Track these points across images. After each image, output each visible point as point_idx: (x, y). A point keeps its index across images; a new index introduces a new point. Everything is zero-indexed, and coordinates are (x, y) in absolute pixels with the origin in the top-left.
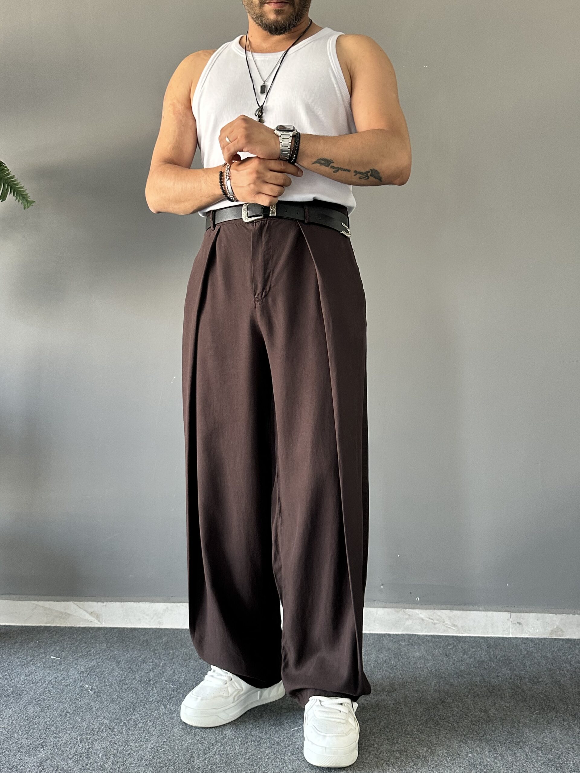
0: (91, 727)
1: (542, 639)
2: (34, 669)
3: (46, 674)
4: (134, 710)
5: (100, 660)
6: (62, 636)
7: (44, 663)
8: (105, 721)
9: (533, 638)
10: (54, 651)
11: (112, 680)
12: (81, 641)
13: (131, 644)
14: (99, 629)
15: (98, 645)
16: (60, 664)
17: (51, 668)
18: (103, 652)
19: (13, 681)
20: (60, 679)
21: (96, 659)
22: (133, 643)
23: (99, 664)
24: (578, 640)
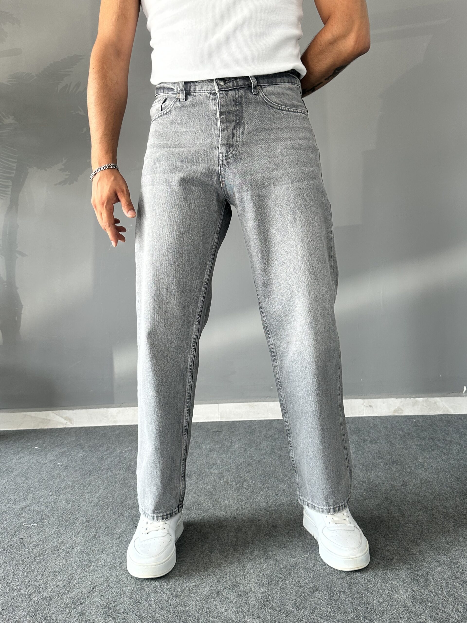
0: (59, 487)
1: (387, 416)
2: (22, 455)
3: (31, 458)
4: (90, 475)
5: (70, 447)
6: (44, 434)
7: (30, 452)
9: (380, 416)
10: (37, 444)
11: (77, 458)
12: (57, 437)
14: (71, 428)
15: (69, 438)
16: (42, 451)
17: (34, 454)
18: (72, 442)
20: (40, 460)
21: (67, 447)
22: (94, 436)
24: (413, 416)
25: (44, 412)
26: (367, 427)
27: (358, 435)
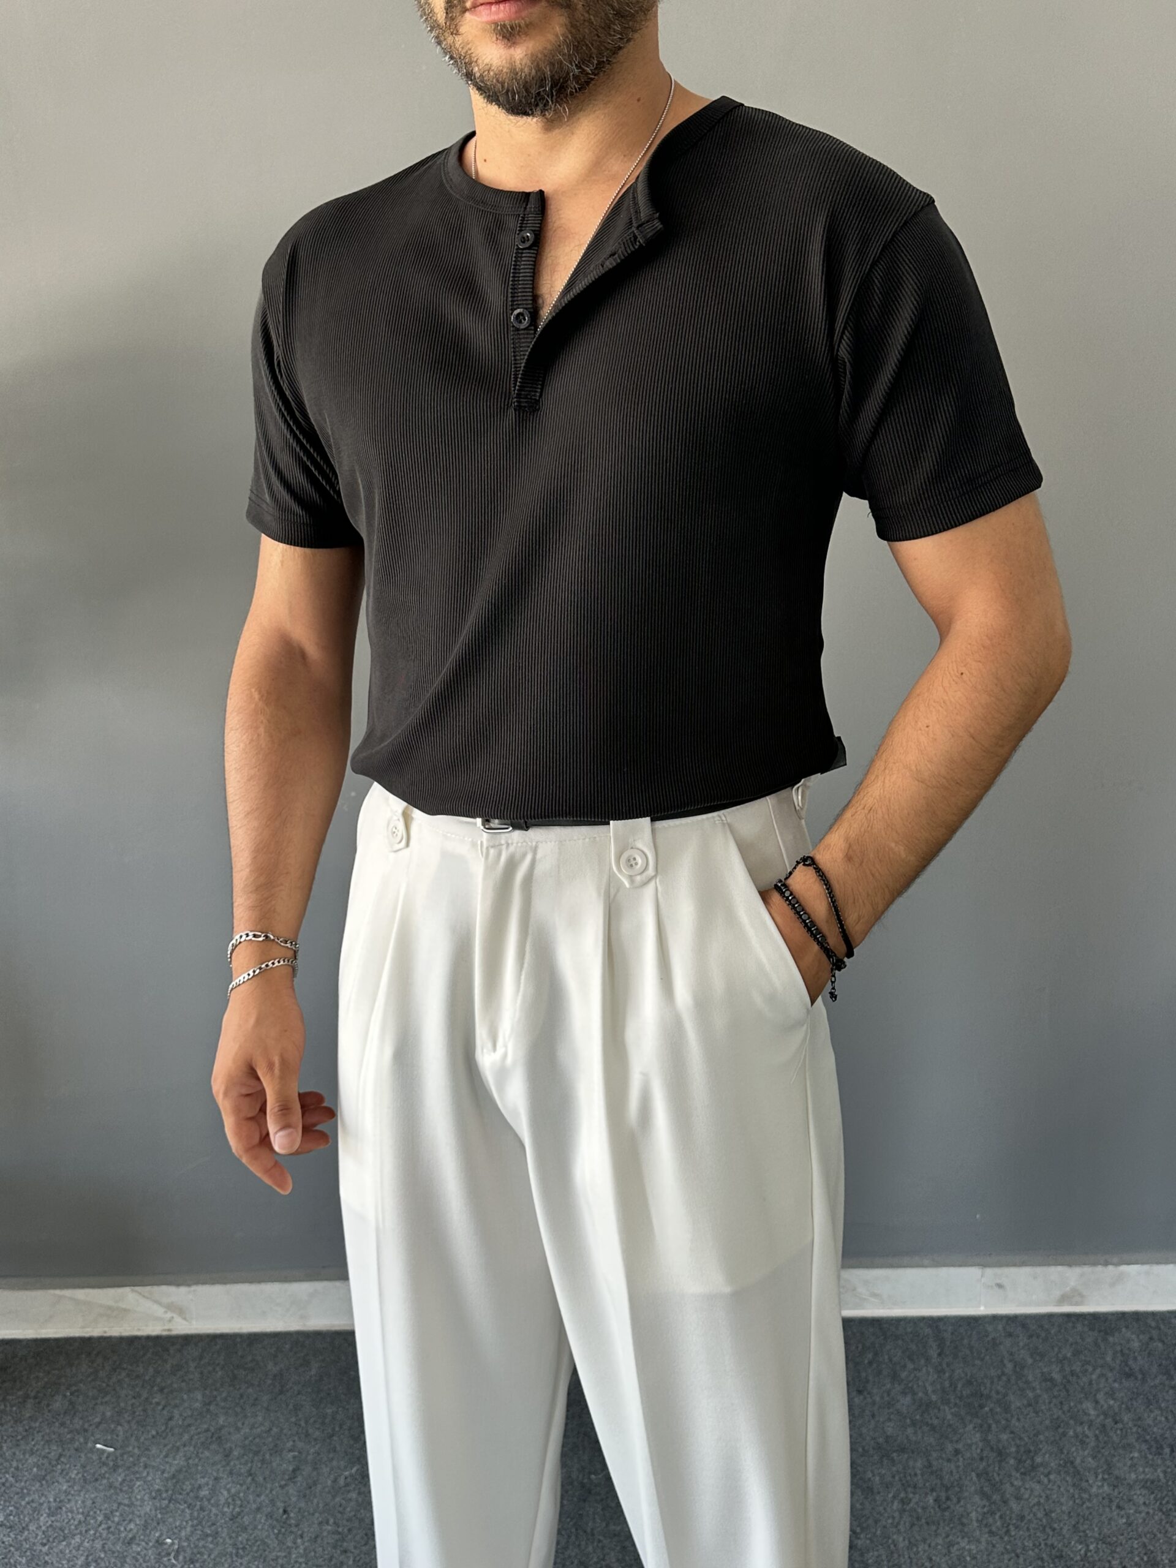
1: (1043, 1316)
2: (65, 1488)
3: (89, 1504)
5: (192, 1449)
7: (83, 1466)
9: (1025, 1316)
10: (100, 1423)
11: (216, 1515)
12: (152, 1387)
13: (250, 1390)
14: (187, 1340)
15: (185, 1397)
16: (115, 1468)
17: (97, 1484)
18: (196, 1420)
19: (26, 1533)
20: (116, 1519)
21: (185, 1446)
22: (252, 1385)
23: (191, 1461)
24: (1113, 1314)
25: (112, 1292)
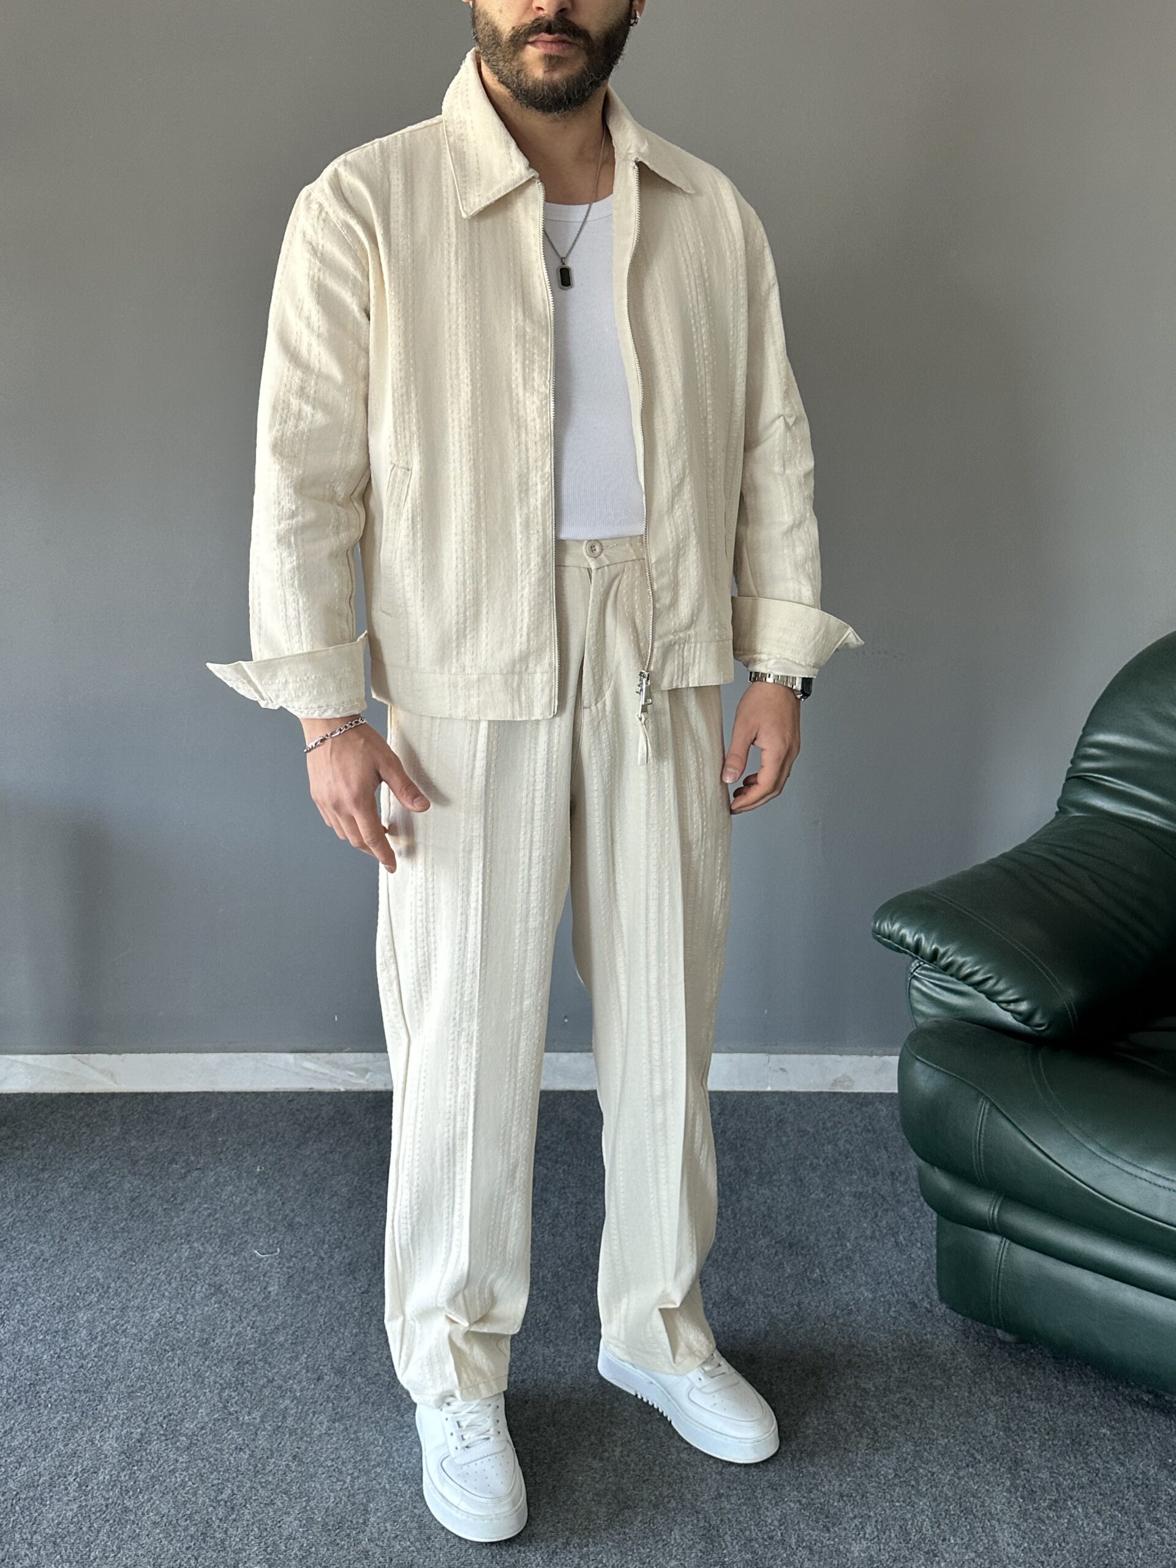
1: (814, 1093)
3: (20, 1189)
5: (106, 1159)
6: (52, 1113)
8: (99, 1274)
9: (800, 1093)
11: (119, 1197)
13: (160, 1126)
14: (114, 1095)
15: (107, 1129)
17: (28, 1179)
18: (113, 1143)
22: (162, 1123)
23: (104, 1167)
24: (872, 1094)
26: (763, 1129)
27: (736, 1154)
